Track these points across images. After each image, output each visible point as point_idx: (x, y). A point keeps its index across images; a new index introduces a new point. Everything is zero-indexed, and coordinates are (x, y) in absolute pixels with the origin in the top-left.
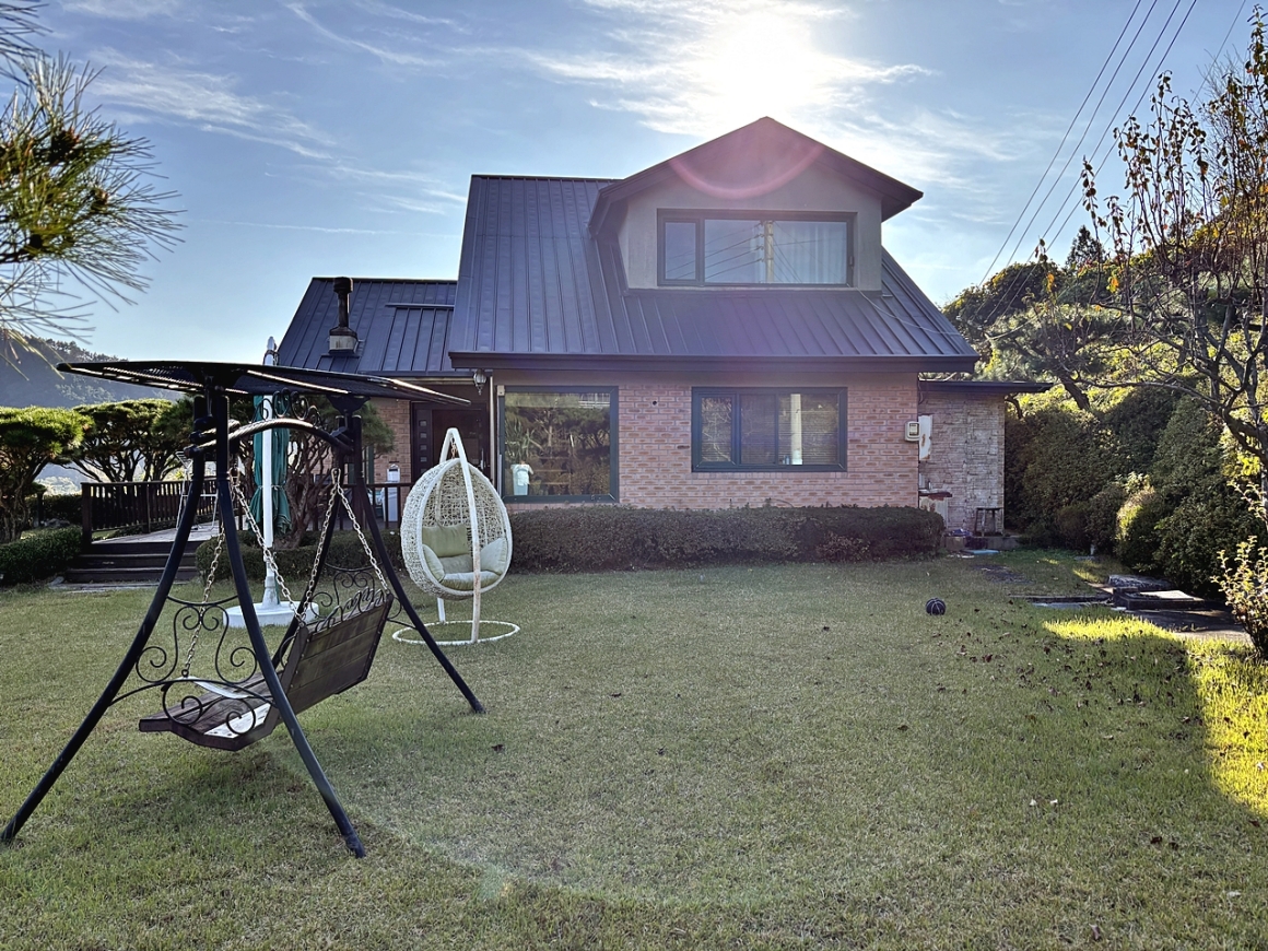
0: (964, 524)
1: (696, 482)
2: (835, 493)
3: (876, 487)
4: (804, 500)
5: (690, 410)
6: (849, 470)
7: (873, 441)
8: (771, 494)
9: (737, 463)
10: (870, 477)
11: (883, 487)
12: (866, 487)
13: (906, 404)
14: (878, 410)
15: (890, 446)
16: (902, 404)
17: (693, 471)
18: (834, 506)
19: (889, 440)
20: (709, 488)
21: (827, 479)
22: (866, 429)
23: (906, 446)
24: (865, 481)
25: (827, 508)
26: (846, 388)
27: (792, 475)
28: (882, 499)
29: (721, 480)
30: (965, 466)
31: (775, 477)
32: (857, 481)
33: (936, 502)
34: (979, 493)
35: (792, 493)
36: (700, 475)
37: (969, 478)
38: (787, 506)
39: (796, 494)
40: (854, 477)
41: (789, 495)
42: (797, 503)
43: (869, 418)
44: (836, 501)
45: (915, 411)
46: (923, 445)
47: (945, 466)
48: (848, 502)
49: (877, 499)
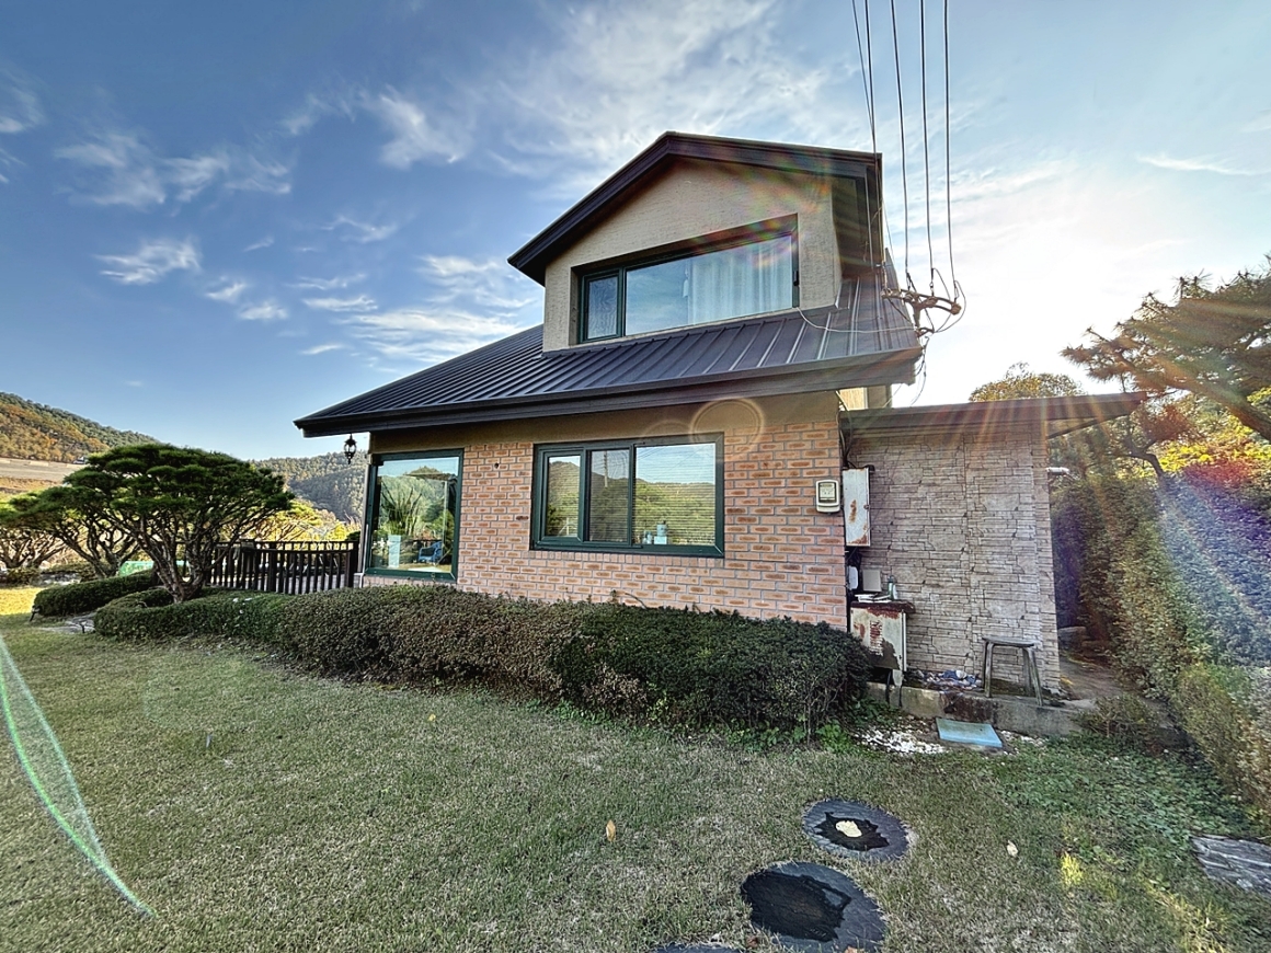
1: (532, 562)
2: (706, 590)
3: (771, 585)
4: (663, 596)
5: (531, 472)
6: (727, 555)
7: (763, 512)
8: (618, 586)
10: (761, 569)
11: (782, 586)
12: (754, 585)
13: (820, 453)
14: (772, 464)
15: (792, 520)
16: (810, 454)
17: (532, 548)
19: (792, 511)
20: (548, 571)
21: (694, 568)
22: (754, 493)
23: (821, 521)
24: (752, 575)
26: (723, 433)
27: (645, 559)
28: (781, 606)
29: (559, 561)
30: (964, 557)
31: (624, 561)
32: (740, 574)
33: (883, 620)
34: (997, 607)
35: (646, 585)
36: (538, 554)
37: (974, 580)
38: (638, 605)
39: (652, 588)
40: (736, 568)
41: (642, 588)
44: (707, 604)
45: (837, 463)
46: (853, 519)
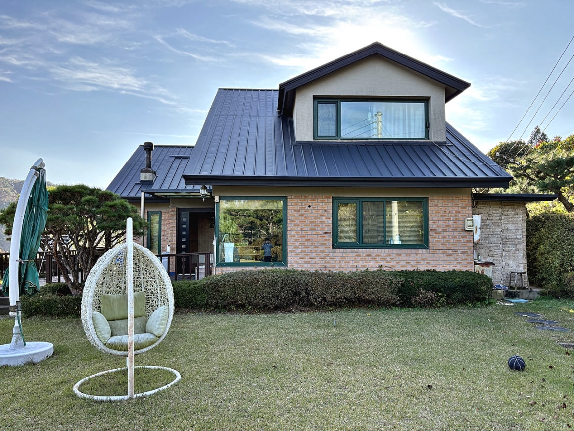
0: (502, 282)
1: (334, 254)
2: (422, 262)
3: (448, 258)
4: (403, 266)
5: (331, 211)
6: (430, 248)
7: (444, 230)
8: (381, 263)
9: (360, 243)
10: (443, 253)
11: (452, 258)
12: (441, 259)
13: (465, 208)
14: (448, 211)
15: (455, 233)
16: (462, 208)
17: (333, 248)
18: (422, 270)
19: (455, 230)
20: (343, 258)
21: (417, 254)
22: (440, 223)
23: (465, 234)
24: (441, 255)
25: (417, 272)
26: (428, 197)
27: (394, 251)
28: (451, 266)
29: (350, 254)
30: (501, 246)
31: (384, 252)
32: (436, 255)
33: (485, 268)
34: (511, 262)
35: (395, 262)
36: (338, 250)
37: (504, 253)
38: (392, 270)
39: (398, 263)
40: (434, 252)
41: (393, 263)
42: (399, 268)
43: (442, 216)
44: (423, 267)
45: (470, 212)
46: (476, 233)
47: (489, 245)
48: (430, 268)
49: (448, 266)
